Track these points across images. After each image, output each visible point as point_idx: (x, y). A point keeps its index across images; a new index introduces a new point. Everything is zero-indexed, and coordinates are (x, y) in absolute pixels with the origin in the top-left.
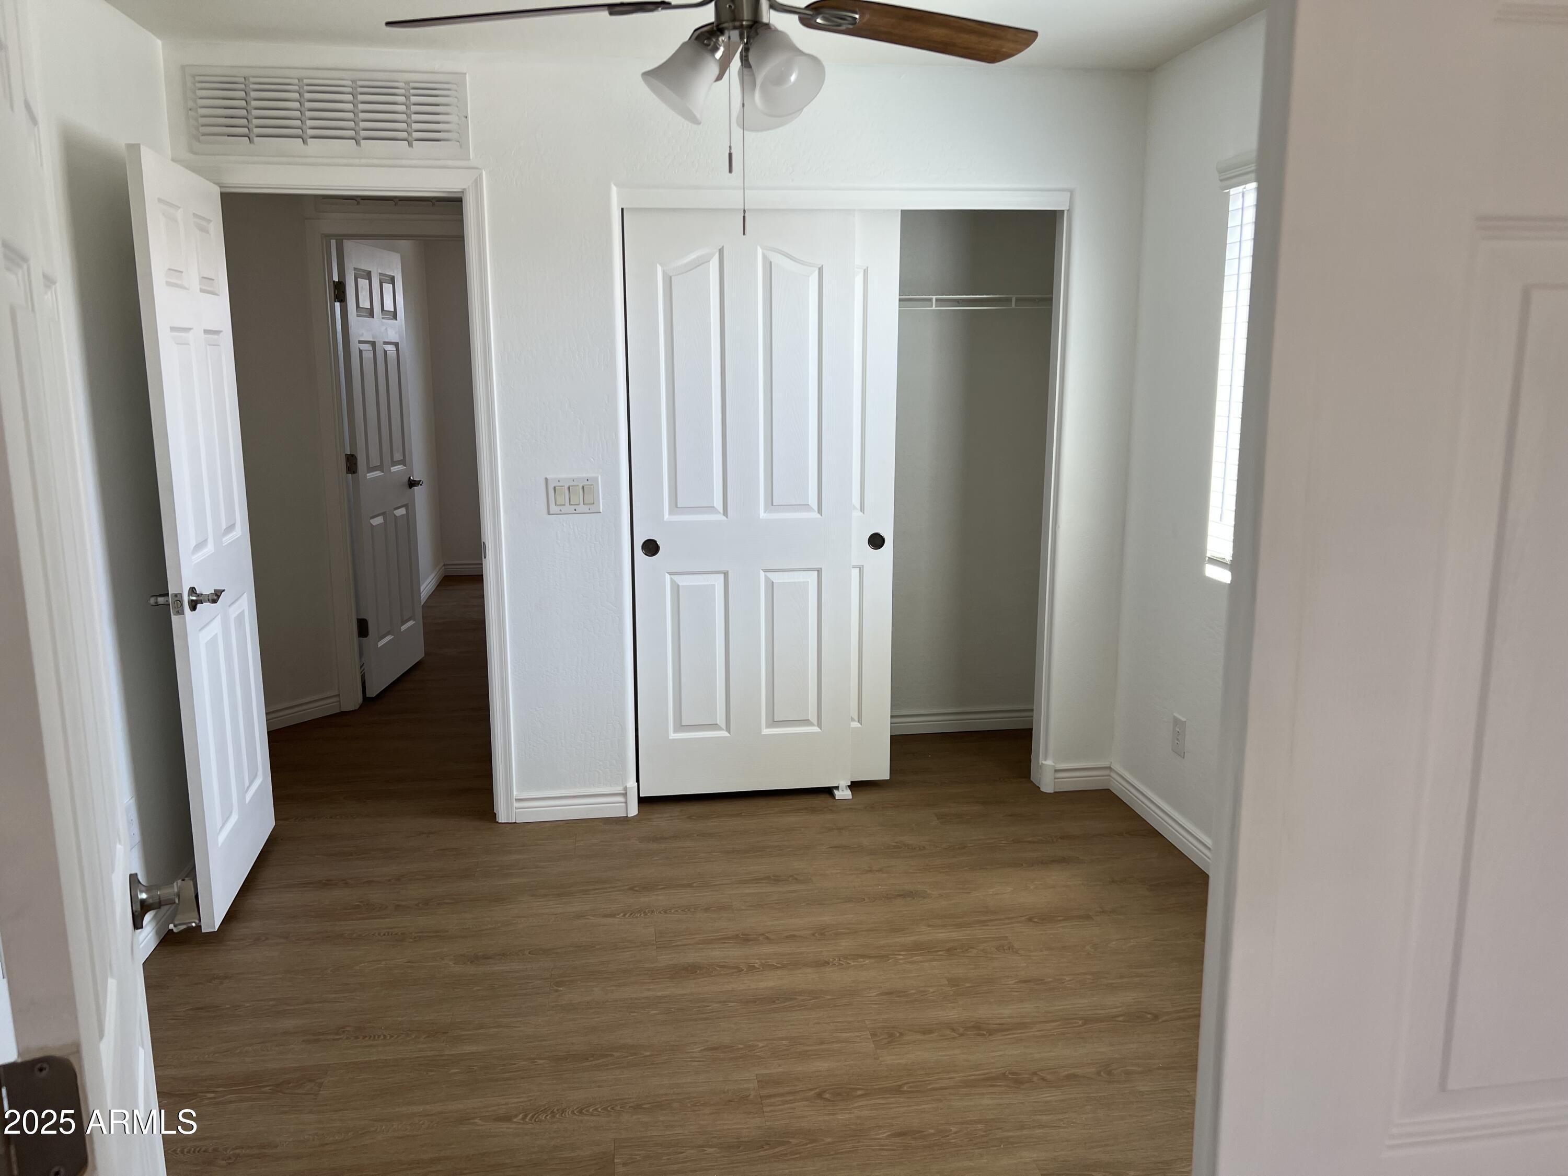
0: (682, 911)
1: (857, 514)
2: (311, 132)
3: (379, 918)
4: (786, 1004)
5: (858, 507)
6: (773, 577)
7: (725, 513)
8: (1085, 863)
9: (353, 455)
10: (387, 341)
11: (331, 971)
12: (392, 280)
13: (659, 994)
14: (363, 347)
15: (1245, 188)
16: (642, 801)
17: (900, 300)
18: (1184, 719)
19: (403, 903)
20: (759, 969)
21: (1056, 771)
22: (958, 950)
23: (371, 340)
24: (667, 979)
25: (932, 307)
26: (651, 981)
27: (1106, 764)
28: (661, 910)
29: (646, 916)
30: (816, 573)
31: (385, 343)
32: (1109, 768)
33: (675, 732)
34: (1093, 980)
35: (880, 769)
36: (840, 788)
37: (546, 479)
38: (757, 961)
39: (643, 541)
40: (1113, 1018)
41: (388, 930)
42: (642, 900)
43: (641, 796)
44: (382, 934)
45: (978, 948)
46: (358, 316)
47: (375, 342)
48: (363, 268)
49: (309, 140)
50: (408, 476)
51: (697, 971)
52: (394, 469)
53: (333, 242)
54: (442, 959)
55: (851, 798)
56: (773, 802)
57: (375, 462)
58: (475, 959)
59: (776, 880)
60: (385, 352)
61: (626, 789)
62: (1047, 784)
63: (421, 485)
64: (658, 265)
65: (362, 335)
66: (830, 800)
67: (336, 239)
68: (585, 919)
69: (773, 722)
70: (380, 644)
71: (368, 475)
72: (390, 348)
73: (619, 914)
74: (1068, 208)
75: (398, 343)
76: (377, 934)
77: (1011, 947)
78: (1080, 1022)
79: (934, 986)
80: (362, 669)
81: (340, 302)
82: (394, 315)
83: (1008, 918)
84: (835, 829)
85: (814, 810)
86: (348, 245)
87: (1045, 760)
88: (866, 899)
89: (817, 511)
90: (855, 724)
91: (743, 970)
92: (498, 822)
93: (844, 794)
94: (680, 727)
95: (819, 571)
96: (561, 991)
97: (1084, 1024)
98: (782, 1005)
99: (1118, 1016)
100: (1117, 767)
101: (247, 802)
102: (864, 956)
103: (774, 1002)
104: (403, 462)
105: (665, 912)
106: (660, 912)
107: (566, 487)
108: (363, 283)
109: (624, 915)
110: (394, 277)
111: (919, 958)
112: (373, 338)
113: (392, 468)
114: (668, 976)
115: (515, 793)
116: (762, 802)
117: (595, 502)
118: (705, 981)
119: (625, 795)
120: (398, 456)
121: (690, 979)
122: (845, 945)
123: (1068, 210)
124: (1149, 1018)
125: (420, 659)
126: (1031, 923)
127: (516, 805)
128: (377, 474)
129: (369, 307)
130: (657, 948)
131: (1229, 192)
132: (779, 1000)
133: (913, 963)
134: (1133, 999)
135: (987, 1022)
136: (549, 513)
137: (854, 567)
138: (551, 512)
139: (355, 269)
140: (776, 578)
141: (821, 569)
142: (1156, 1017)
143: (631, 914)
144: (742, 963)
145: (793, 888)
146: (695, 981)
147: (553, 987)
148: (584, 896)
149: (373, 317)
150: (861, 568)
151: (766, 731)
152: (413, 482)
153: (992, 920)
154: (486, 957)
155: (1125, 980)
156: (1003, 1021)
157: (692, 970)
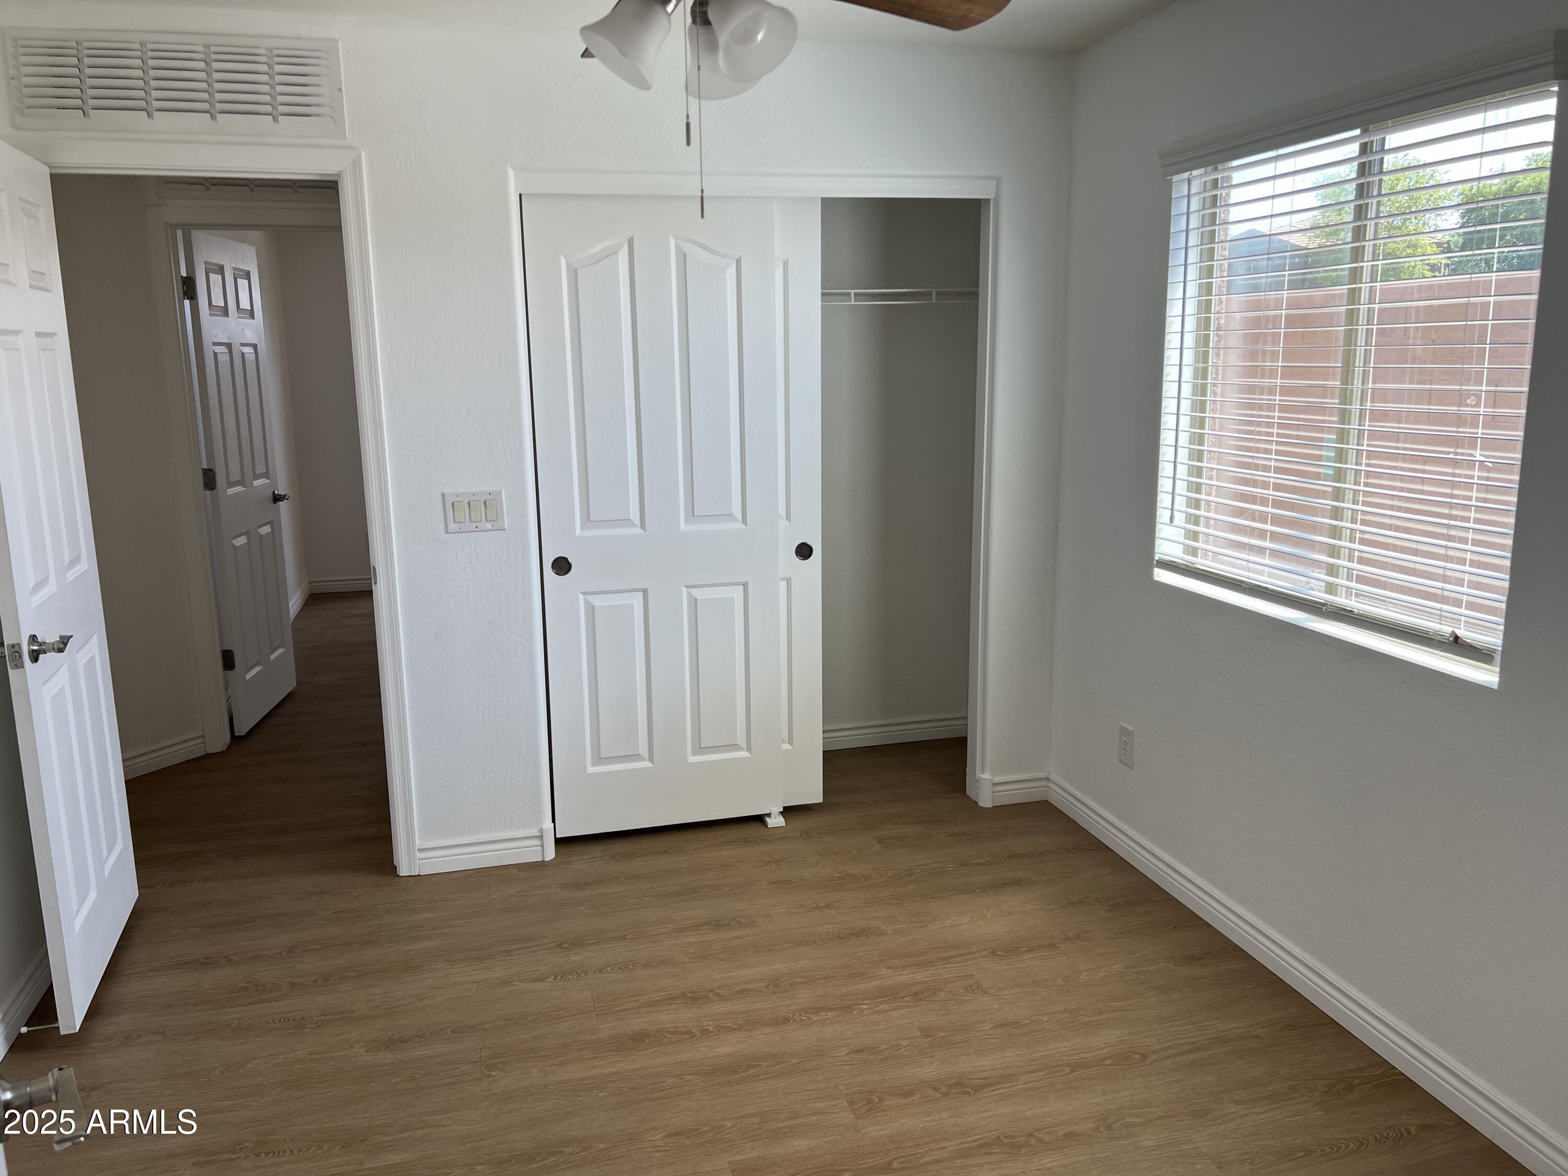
0: (619, 968)
1: (783, 522)
2: (157, 104)
3: (271, 1001)
4: (749, 1073)
5: (784, 516)
6: (696, 593)
7: (643, 526)
8: (1038, 884)
9: (210, 470)
10: (243, 342)
11: (220, 1072)
12: (247, 275)
13: (606, 1071)
14: (218, 349)
15: (1191, 174)
16: (559, 842)
17: (823, 294)
18: (1132, 729)
19: (300, 980)
20: (713, 1032)
21: (995, 784)
22: (925, 994)
23: (227, 341)
24: (612, 1053)
25: (851, 302)
26: (594, 1056)
27: (1042, 774)
28: (596, 968)
29: (580, 978)
30: (741, 587)
31: (243, 345)
32: (1047, 779)
33: (593, 765)
34: (1072, 1018)
35: (813, 792)
36: (772, 814)
37: (443, 494)
38: (710, 1023)
39: (554, 559)
40: (1102, 1061)
41: (284, 1015)
42: (573, 958)
43: (557, 837)
44: (277, 1021)
45: (945, 990)
46: (211, 315)
47: (230, 344)
48: (214, 261)
49: (156, 114)
50: (273, 490)
51: (645, 1041)
52: (257, 483)
53: (179, 233)
54: (351, 1047)
55: (784, 825)
56: (702, 834)
57: (236, 476)
58: (390, 1044)
59: (717, 925)
60: (243, 354)
61: (541, 830)
62: (986, 800)
63: (287, 499)
64: (562, 257)
65: (216, 336)
66: (762, 828)
67: (182, 229)
68: (512, 985)
69: (699, 749)
70: (249, 676)
71: (228, 490)
72: (248, 350)
73: (548, 978)
74: (994, 197)
75: (256, 345)
76: (270, 1022)
77: (979, 987)
78: (1067, 1069)
79: (906, 1039)
80: (229, 702)
81: (190, 300)
82: (251, 314)
83: (971, 953)
84: (772, 862)
85: (747, 842)
86: (197, 235)
87: (982, 774)
88: (818, 941)
89: (741, 520)
90: (786, 746)
91: (696, 1035)
92: (398, 876)
93: (776, 821)
94: (599, 759)
95: (745, 585)
96: (494, 1076)
97: (1072, 1071)
98: (745, 1074)
99: (1105, 1059)
100: (1053, 777)
101: (106, 874)
102: (826, 1009)
103: (736, 1071)
104: (266, 475)
105: (601, 971)
106: (594, 972)
107: (466, 502)
108: (215, 278)
109: (555, 978)
110: (249, 271)
111: (885, 1007)
112: (228, 339)
113: (254, 482)
114: (614, 1048)
115: (417, 842)
116: (690, 836)
117: (499, 519)
118: (656, 1051)
119: (541, 837)
120: (260, 469)
121: (639, 1051)
122: (804, 996)
123: (995, 199)
124: (1136, 1059)
125: (292, 689)
126: (995, 957)
127: (419, 855)
128: (239, 489)
129: (223, 305)
130: (597, 1015)
131: (1171, 179)
132: (741, 1068)
133: (879, 1012)
134: (1117, 1038)
135: (970, 1077)
136: (447, 532)
137: (782, 579)
138: (449, 531)
139: (205, 262)
140: (698, 593)
141: (747, 583)
142: (1144, 1057)
143: (562, 977)
144: (694, 1026)
145: (737, 933)
146: (646, 1052)
147: (484, 1072)
148: (505, 958)
149: (228, 316)
150: (788, 581)
151: (692, 759)
152: (277, 497)
153: (954, 957)
154: (402, 1041)
155: (1105, 1016)
156: (985, 1074)
157: (639, 1039)
